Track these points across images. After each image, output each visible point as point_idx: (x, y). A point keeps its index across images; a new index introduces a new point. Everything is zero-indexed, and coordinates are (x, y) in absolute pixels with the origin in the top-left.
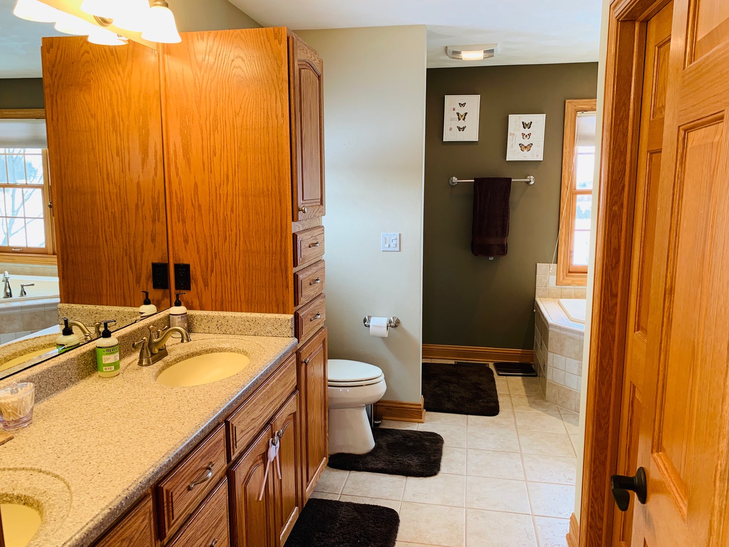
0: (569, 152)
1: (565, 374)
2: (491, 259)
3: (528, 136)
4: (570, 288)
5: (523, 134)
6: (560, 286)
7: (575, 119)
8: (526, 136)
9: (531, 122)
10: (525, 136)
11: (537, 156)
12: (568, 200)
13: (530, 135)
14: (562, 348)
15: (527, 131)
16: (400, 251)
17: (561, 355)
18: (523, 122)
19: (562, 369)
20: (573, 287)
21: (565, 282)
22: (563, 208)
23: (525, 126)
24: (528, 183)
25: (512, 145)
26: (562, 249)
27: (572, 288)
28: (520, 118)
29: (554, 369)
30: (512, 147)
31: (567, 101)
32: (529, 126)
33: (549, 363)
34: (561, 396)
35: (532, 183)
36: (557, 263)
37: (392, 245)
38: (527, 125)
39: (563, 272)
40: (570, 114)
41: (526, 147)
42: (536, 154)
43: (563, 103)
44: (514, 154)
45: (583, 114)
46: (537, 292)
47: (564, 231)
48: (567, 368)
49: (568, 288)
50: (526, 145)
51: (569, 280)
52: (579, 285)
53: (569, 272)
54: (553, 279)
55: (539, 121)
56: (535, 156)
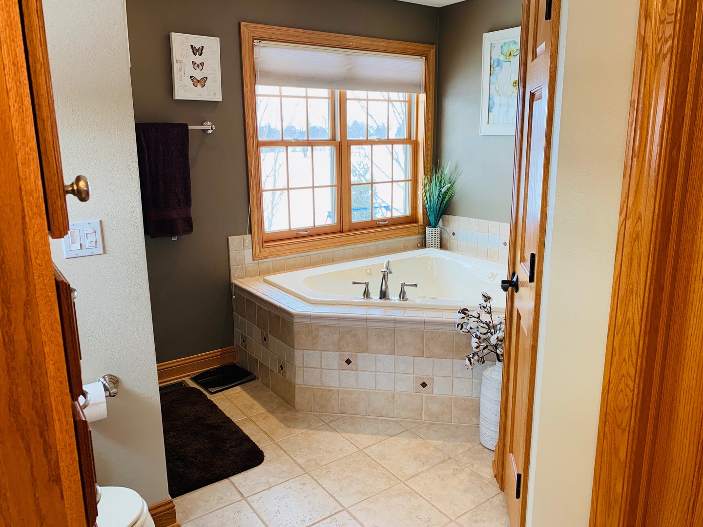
0: (250, 92)
1: (321, 371)
2: (174, 239)
3: (200, 66)
4: (268, 262)
5: (194, 63)
6: (257, 261)
7: (253, 50)
8: (198, 66)
9: (203, 47)
10: (196, 66)
11: (215, 94)
12: (255, 153)
13: (202, 64)
14: (314, 341)
15: (198, 59)
16: (105, 252)
17: (313, 350)
18: (192, 46)
19: (316, 367)
20: (270, 259)
21: (261, 255)
22: (252, 164)
23: (195, 51)
24: (205, 131)
25: (181, 77)
26: (255, 215)
27: (270, 261)
28: (187, 38)
29: (305, 369)
30: (181, 80)
31: (243, 23)
32: (200, 52)
33: (298, 362)
34: (318, 400)
35: (210, 132)
36: (250, 233)
37: (87, 244)
38: (197, 50)
39: (258, 243)
40: (247, 41)
41: (199, 82)
42: (213, 92)
43: (237, 26)
44: (184, 91)
45: (261, 44)
46: (232, 272)
47: (255, 193)
48: (323, 364)
49: (266, 262)
50: (199, 79)
51: (266, 252)
52: (276, 256)
53: (265, 242)
54: (248, 253)
55: (212, 45)
56: (212, 94)
